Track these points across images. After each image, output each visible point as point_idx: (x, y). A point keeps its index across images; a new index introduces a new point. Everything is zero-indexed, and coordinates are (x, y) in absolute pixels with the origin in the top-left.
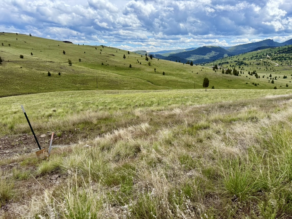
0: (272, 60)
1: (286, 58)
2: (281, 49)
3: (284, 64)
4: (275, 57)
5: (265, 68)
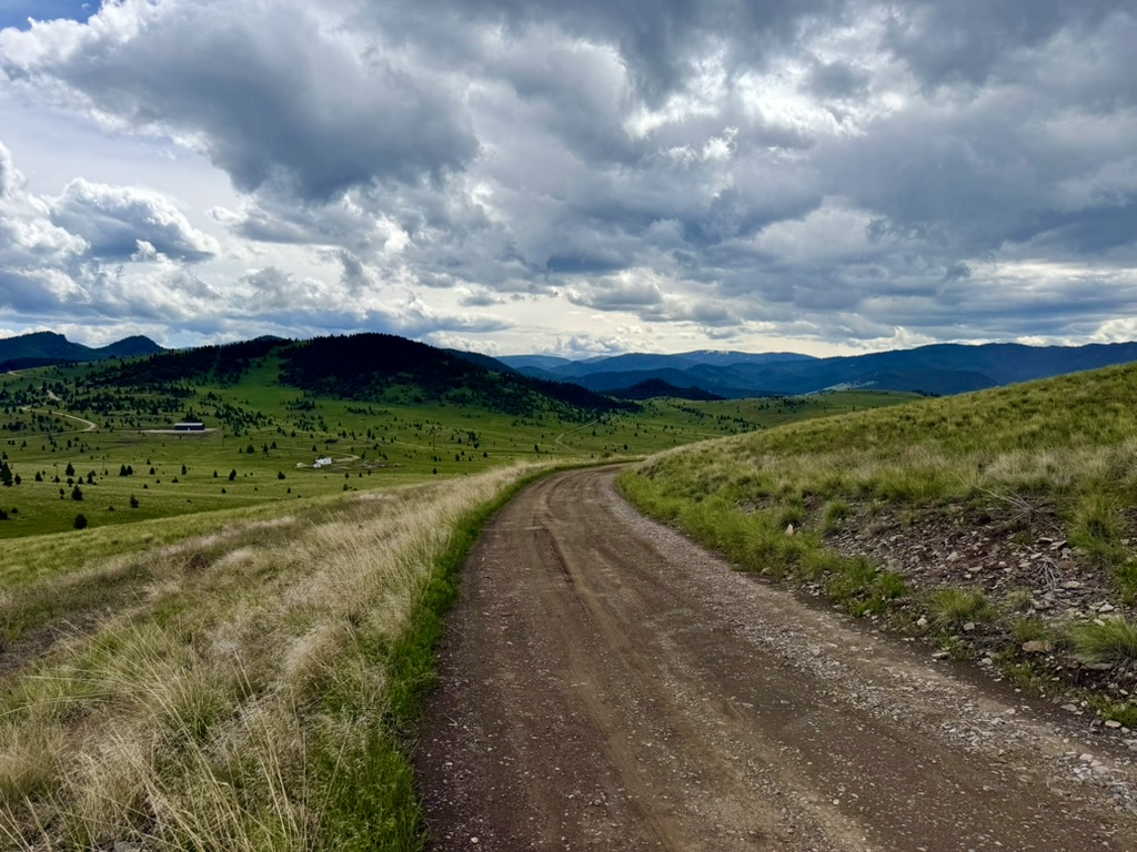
0: (71, 409)
1: (122, 403)
2: (97, 371)
3: (117, 424)
4: (80, 398)
5: (46, 442)
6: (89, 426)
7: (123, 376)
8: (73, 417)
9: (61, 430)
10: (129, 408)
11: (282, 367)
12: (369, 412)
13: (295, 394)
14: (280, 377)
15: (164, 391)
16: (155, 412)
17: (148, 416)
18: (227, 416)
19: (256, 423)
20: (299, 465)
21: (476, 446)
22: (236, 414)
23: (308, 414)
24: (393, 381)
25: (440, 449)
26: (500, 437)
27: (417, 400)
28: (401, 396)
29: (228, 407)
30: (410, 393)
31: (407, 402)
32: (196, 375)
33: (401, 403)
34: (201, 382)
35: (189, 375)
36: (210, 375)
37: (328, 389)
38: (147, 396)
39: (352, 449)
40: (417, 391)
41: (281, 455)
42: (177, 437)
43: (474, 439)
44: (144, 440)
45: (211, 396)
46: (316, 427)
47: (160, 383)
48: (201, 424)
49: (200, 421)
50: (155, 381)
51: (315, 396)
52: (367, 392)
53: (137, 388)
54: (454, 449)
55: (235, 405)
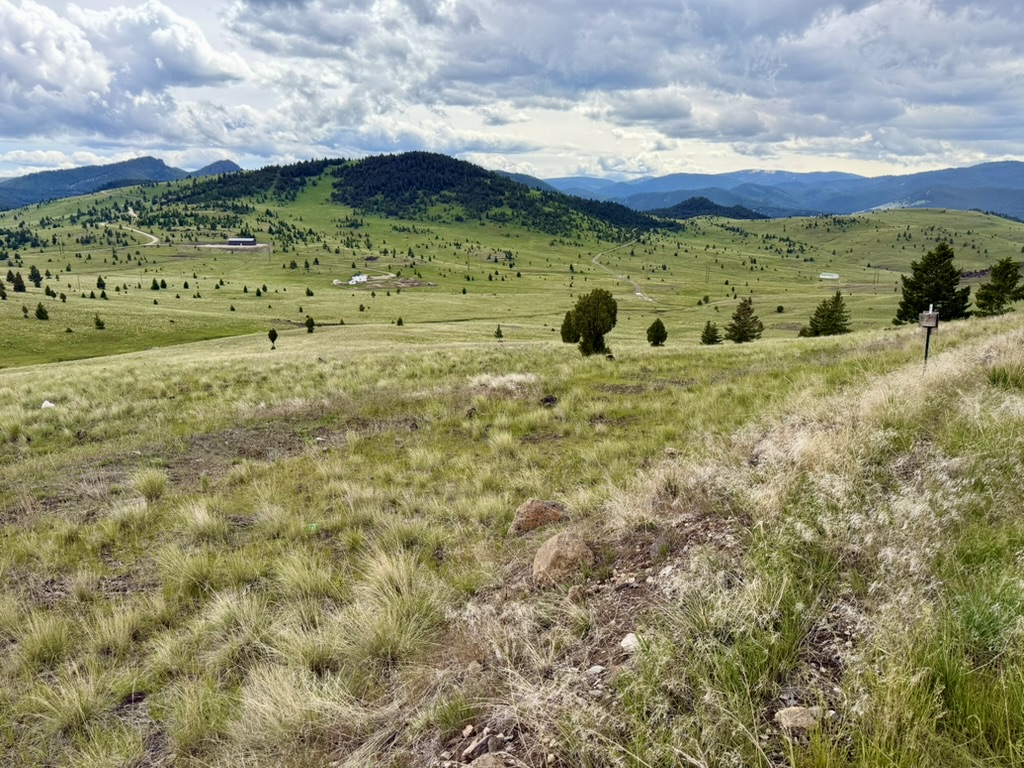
1: (186, 219)
2: (172, 189)
3: (177, 238)
5: (110, 256)
6: (151, 240)
7: (193, 194)
8: (141, 232)
9: (126, 244)
10: (191, 224)
11: (335, 186)
12: (412, 230)
13: (344, 212)
14: (333, 195)
15: (225, 208)
16: (213, 227)
17: (206, 231)
18: (279, 232)
19: (305, 240)
20: (335, 282)
21: (511, 266)
22: (289, 230)
23: (356, 232)
24: (437, 200)
25: (475, 268)
26: (538, 257)
27: (459, 219)
28: (444, 214)
29: (281, 223)
30: (452, 212)
31: (449, 221)
32: (257, 193)
33: (444, 222)
34: (260, 200)
35: (250, 194)
36: (269, 193)
37: (376, 207)
38: (210, 213)
39: (390, 267)
40: (459, 210)
41: (321, 271)
42: (229, 252)
43: (510, 258)
44: (199, 254)
45: (268, 213)
46: (362, 244)
47: (224, 200)
48: (252, 240)
49: (253, 237)
50: (220, 199)
51: (363, 214)
52: (412, 210)
53: (203, 205)
54: (489, 268)
55: (289, 222)
